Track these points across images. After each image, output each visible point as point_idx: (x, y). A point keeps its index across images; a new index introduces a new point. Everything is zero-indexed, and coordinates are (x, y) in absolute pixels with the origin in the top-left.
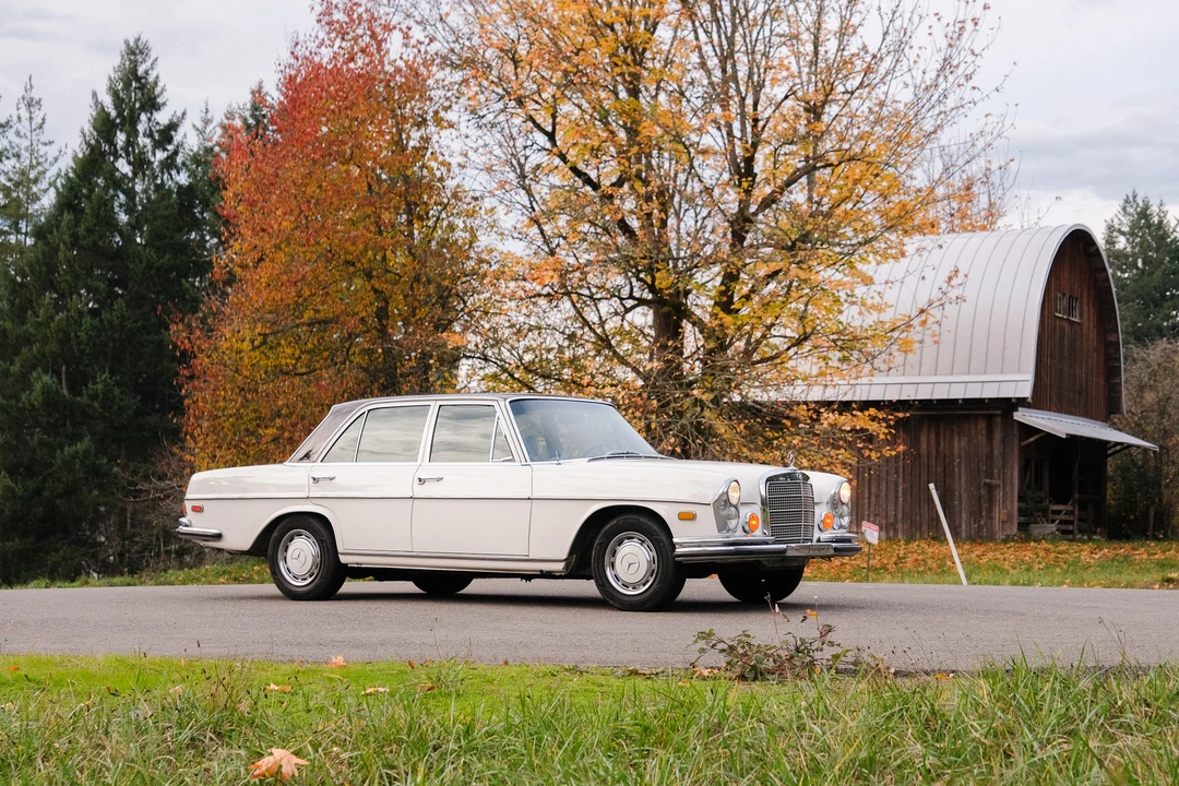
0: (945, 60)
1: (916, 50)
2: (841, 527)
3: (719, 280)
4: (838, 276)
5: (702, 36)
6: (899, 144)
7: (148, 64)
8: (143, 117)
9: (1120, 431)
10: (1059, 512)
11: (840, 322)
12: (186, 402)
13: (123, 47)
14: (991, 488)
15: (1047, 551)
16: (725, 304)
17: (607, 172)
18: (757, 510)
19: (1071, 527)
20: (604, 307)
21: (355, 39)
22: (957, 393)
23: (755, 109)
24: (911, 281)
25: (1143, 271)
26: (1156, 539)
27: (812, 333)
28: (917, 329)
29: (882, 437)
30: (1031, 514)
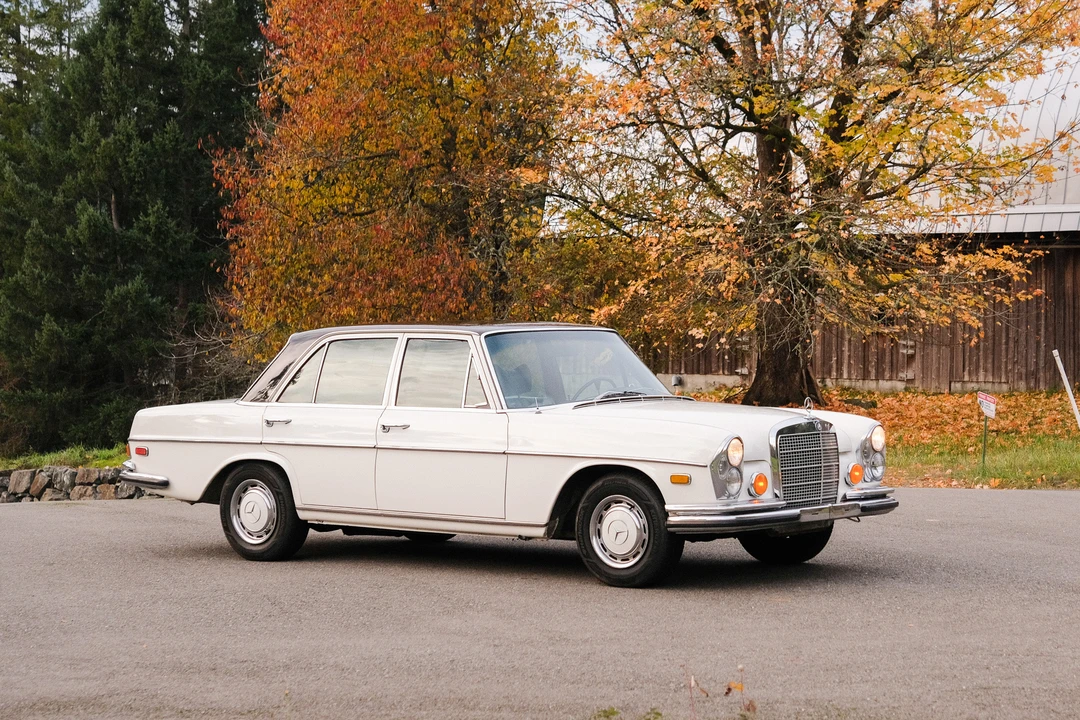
2: (874, 478)
3: (829, 103)
4: (967, 95)
11: (970, 150)
12: (233, 247)
16: (836, 131)
18: (766, 469)
24: (1054, 101)
27: (933, 164)
28: (1056, 153)
29: (1016, 278)
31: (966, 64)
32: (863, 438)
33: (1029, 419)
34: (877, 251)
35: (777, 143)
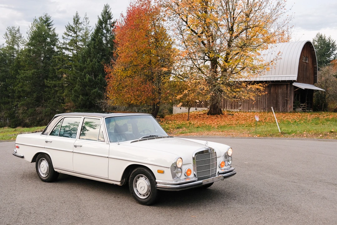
0: (278, 3)
2: (228, 165)
3: (225, 55)
4: (252, 53)
6: (267, 23)
7: (109, 9)
8: (108, 21)
9: (316, 86)
10: (302, 105)
11: (253, 64)
12: (108, 83)
13: (104, 6)
14: (287, 100)
15: (300, 116)
16: (226, 60)
17: (199, 31)
18: (191, 167)
19: (305, 109)
20: (199, 62)
22: (280, 79)
23: (233, 15)
24: (270, 54)
25: (320, 49)
26: (324, 111)
27: (246, 67)
28: (271, 65)
29: (262, 90)
30: (296, 106)
31: (252, 47)
32: (225, 152)
33: (264, 118)
34: (234, 85)
35: (214, 62)
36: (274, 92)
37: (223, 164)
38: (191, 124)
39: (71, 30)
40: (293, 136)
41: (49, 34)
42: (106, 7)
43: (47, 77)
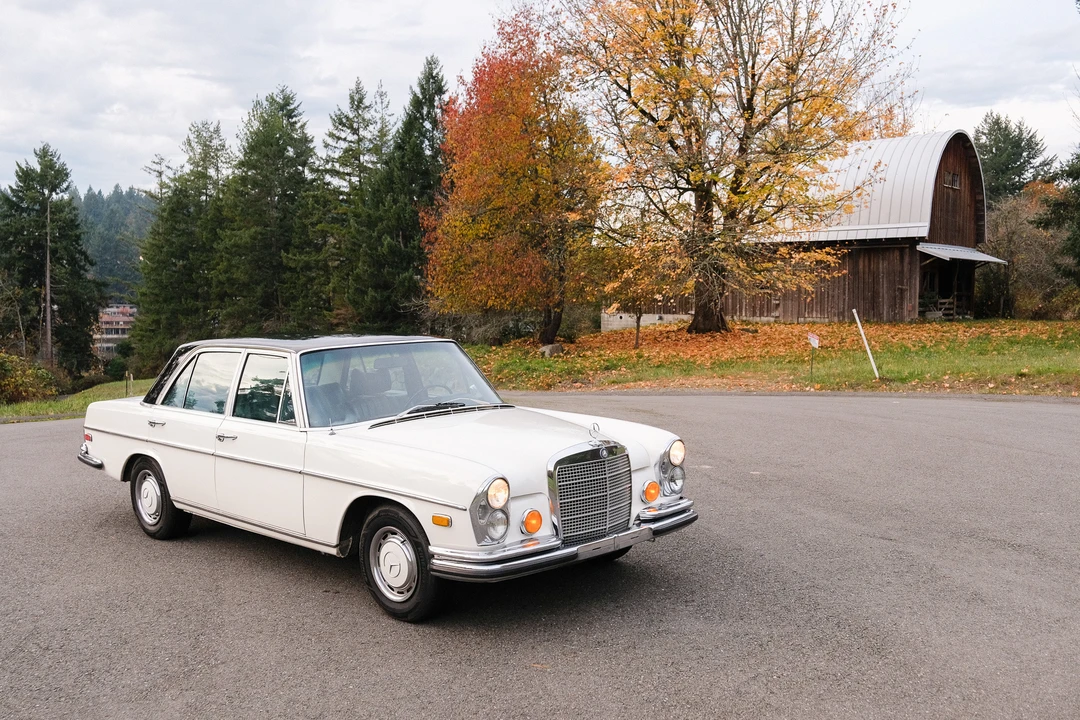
0: (875, 32)
1: (855, 26)
3: (732, 175)
4: (806, 169)
5: (721, 27)
6: (844, 85)
7: (438, 69)
8: (437, 98)
9: (983, 252)
10: (945, 303)
11: (807, 197)
12: (429, 256)
13: (425, 61)
14: (902, 291)
15: (937, 331)
16: (736, 189)
17: (661, 113)
19: (951, 312)
20: (664, 194)
21: (519, 42)
22: (882, 235)
24: (853, 170)
25: (996, 154)
26: (1004, 317)
27: (787, 205)
28: (855, 198)
29: (833, 265)
30: (927, 306)
31: (805, 152)
32: (662, 452)
33: (839, 340)
34: (755, 252)
35: (705, 195)
36: (867, 270)
37: (653, 491)
38: (641, 357)
39: (344, 125)
40: (914, 388)
41: (292, 138)
42: (431, 63)
43: (287, 246)
